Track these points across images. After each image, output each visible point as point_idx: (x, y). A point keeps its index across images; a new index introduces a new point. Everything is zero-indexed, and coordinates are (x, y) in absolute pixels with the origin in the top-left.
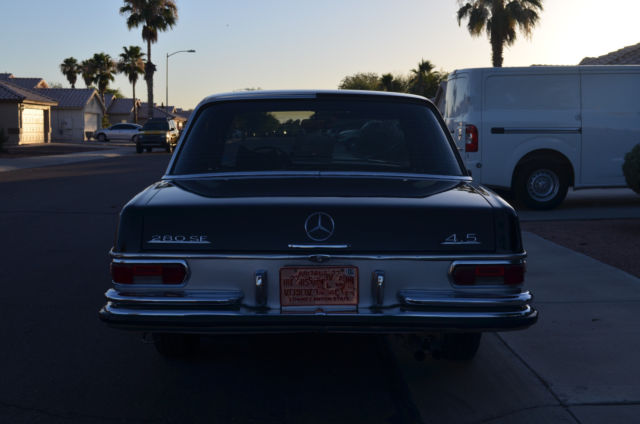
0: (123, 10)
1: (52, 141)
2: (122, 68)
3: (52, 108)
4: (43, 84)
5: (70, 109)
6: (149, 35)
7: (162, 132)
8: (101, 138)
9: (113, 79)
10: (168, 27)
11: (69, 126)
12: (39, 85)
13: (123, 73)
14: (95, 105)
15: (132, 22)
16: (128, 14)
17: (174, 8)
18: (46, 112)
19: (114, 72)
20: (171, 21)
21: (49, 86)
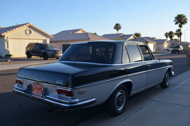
0: (174, 21)
1: (156, 51)
2: (176, 34)
3: (156, 44)
4: (156, 39)
5: (161, 44)
6: (180, 26)
7: (178, 49)
8: (168, 50)
9: (174, 37)
10: (185, 24)
11: (160, 48)
12: (155, 39)
13: (176, 35)
14: (167, 43)
15: (176, 23)
16: (176, 22)
17: (187, 19)
18: (154, 45)
19: (174, 35)
20: (186, 22)
21: (157, 39)
